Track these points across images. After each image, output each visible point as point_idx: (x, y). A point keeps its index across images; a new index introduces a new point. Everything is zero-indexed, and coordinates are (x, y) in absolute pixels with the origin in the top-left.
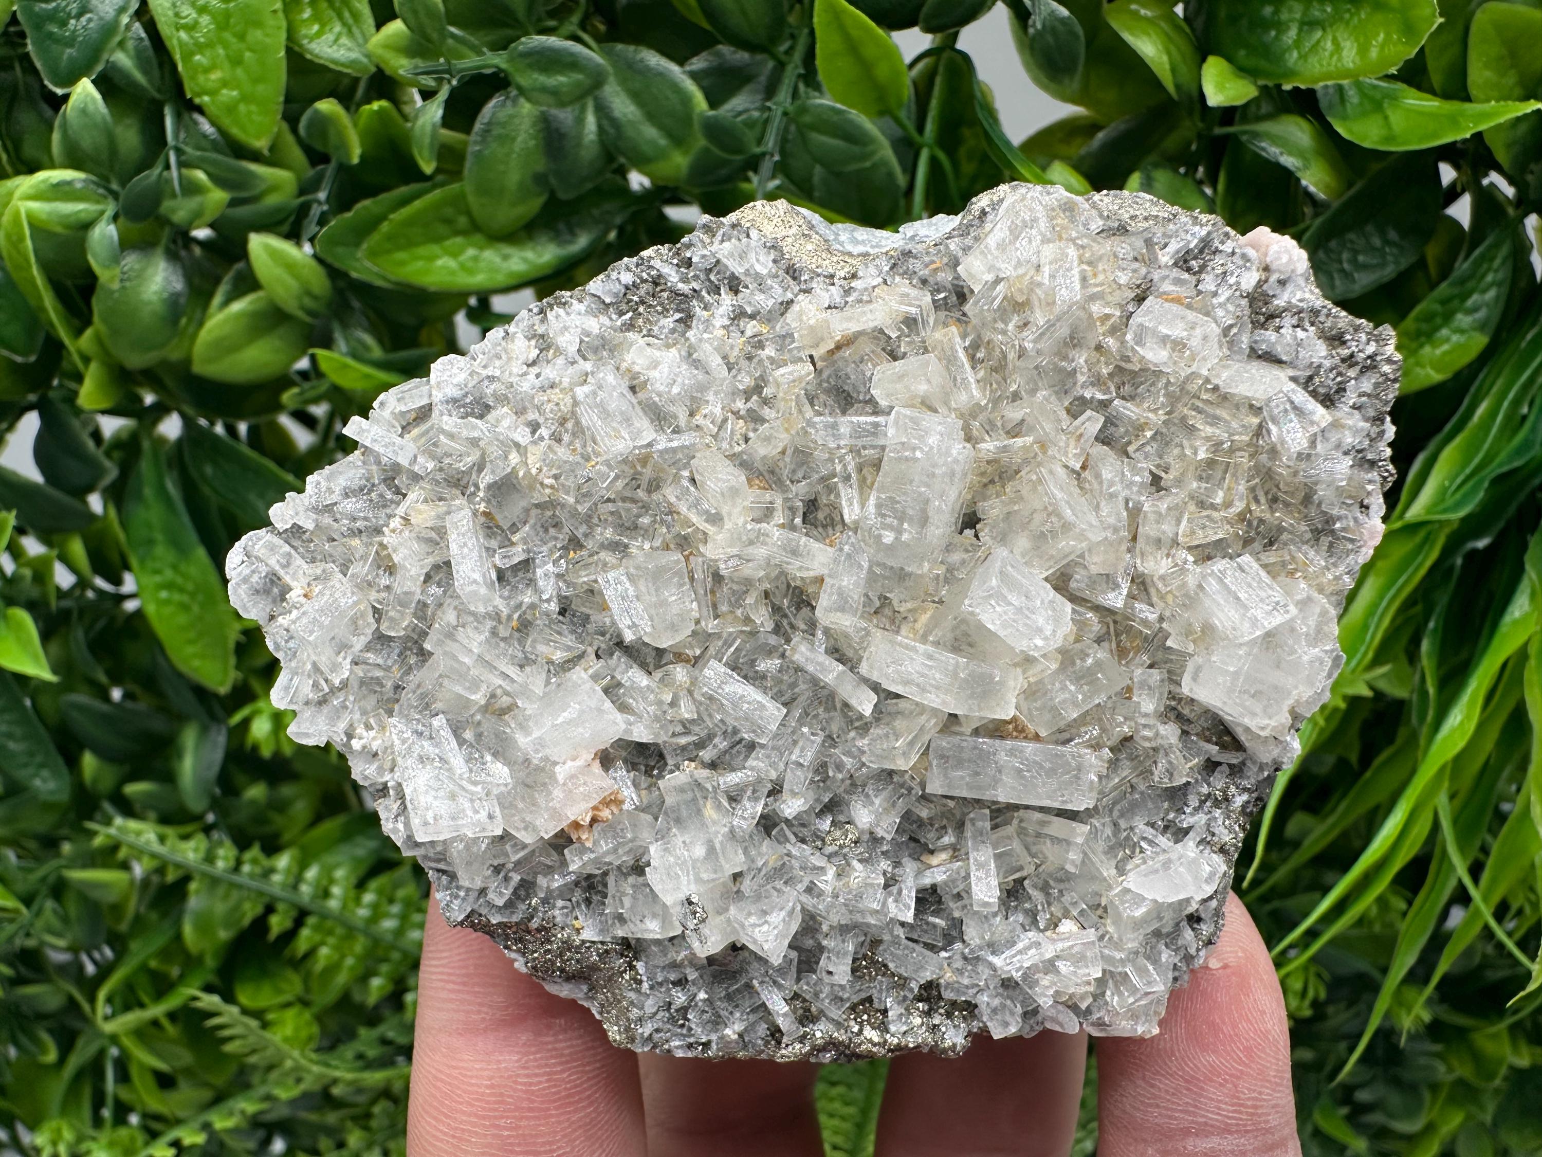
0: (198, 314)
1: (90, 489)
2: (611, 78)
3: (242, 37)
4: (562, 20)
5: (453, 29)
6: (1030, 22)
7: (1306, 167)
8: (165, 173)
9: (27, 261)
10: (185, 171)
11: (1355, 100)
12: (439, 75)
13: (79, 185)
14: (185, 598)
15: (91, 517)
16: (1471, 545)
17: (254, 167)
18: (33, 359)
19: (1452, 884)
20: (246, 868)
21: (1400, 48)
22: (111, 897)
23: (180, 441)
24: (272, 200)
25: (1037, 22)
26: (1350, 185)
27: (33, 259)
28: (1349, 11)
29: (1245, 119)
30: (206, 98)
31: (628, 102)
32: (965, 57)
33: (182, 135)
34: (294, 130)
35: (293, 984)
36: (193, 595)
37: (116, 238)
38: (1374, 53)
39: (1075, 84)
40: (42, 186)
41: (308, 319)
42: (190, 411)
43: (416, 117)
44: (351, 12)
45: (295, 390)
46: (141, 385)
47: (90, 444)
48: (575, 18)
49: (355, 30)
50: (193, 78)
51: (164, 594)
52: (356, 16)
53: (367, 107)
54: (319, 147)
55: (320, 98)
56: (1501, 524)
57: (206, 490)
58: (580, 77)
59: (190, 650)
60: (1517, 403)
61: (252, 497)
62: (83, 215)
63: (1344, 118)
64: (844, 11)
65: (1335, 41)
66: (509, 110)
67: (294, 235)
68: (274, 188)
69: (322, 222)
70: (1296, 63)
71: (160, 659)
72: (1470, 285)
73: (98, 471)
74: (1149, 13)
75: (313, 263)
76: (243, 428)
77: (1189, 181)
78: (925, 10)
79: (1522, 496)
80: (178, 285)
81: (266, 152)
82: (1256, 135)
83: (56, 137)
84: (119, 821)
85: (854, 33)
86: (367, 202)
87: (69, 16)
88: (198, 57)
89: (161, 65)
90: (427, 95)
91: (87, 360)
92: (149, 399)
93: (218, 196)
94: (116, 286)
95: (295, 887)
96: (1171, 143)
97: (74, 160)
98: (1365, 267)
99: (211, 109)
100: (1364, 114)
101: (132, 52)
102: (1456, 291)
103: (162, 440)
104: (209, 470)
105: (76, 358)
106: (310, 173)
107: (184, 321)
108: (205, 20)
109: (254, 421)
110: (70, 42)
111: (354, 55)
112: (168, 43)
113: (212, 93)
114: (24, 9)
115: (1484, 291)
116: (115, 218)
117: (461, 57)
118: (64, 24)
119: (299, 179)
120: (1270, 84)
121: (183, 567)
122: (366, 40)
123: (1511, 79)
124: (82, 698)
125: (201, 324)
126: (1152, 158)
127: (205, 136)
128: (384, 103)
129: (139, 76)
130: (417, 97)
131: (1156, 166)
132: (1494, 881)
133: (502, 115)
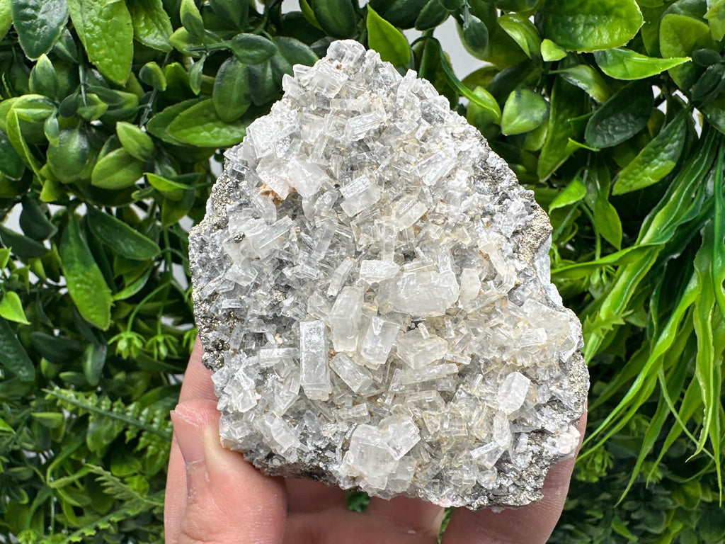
0: (94, 157)
1: (45, 238)
2: (278, 52)
3: (114, 36)
4: (256, 27)
5: (207, 31)
6: (464, 25)
7: (590, 88)
8: (80, 96)
9: (18, 135)
10: (88, 95)
11: (612, 58)
12: (201, 51)
13: (41, 101)
14: (88, 287)
15: (46, 250)
16: (670, 257)
17: (119, 93)
18: (20, 179)
19: (667, 413)
20: (115, 410)
21: (628, 35)
22: (54, 425)
23: (86, 216)
24: (127, 107)
25: (466, 25)
26: (611, 96)
27: (20, 134)
28: (605, 19)
29: (563, 67)
30: (98, 62)
31: (286, 62)
32: (436, 41)
33: (87, 79)
34: (137, 76)
35: (137, 465)
36: (91, 286)
37: (57, 124)
38: (616, 37)
39: (486, 52)
40: (25, 102)
41: (143, 160)
42: (90, 202)
43: (191, 69)
44: (162, 23)
45: (138, 192)
46: (69, 191)
47: (46, 218)
48: (262, 26)
49: (164, 32)
50: (92, 54)
51: (78, 285)
52: (164, 26)
53: (169, 66)
54: (148, 84)
55: (149, 62)
56: (684, 248)
57: (98, 239)
58: (264, 51)
59: (90, 310)
60: (689, 193)
61: (119, 241)
62: (43, 115)
63: (606, 66)
64: (381, 21)
65: (600, 33)
66: (233, 66)
67: (137, 122)
68: (128, 102)
69: (150, 116)
70: (583, 42)
71: (77, 315)
72: (666, 140)
73: (48, 229)
74: (517, 21)
75: (146, 135)
76: (114, 210)
77: (538, 95)
78: (417, 20)
79: (693, 235)
80: (85, 146)
81: (124, 86)
82: (567, 74)
83: (31, 80)
84: (57, 388)
85: (385, 31)
86: (170, 108)
87: (37, 27)
88: (94, 44)
89: (78, 48)
90: (196, 60)
91: (44, 179)
92: (72, 197)
93: (103, 106)
94: (57, 146)
95: (138, 419)
96: (530, 78)
97: (38, 90)
98: (619, 132)
99: (100, 67)
100: (615, 65)
101: (65, 43)
102: (659, 142)
103: (78, 216)
104: (99, 229)
105: (39, 179)
106: (145, 95)
107: (88, 161)
108: (97, 28)
109: (119, 207)
110: (37, 38)
111: (163, 43)
112: (81, 38)
113: (100, 60)
114: (16, 24)
115: (673, 142)
116: (57, 116)
117: (211, 43)
118: (34, 30)
119: (139, 98)
120: (572, 51)
121: (87, 273)
122: (169, 36)
123: (680, 48)
124: (41, 333)
125: (95, 163)
126: (522, 84)
127: (97, 79)
128: (177, 64)
129: (67, 53)
130: (192, 61)
131: (523, 88)
132: (685, 410)
133: (230, 69)
